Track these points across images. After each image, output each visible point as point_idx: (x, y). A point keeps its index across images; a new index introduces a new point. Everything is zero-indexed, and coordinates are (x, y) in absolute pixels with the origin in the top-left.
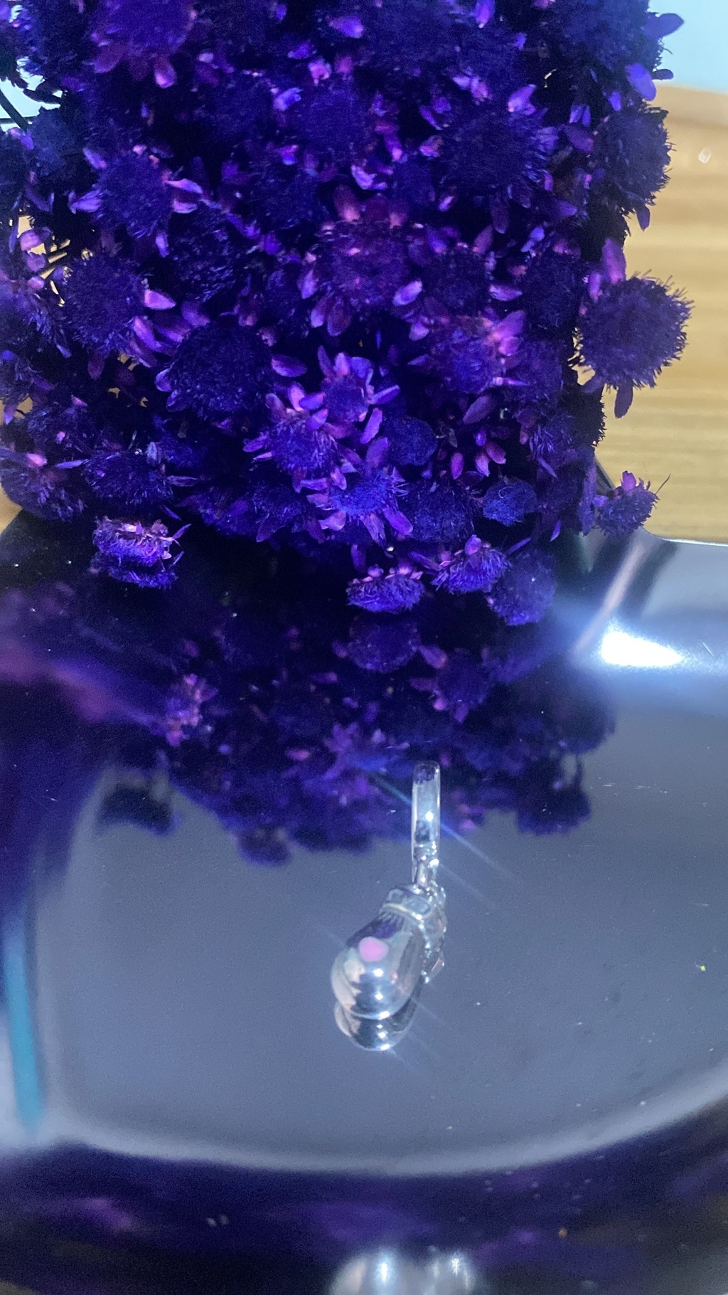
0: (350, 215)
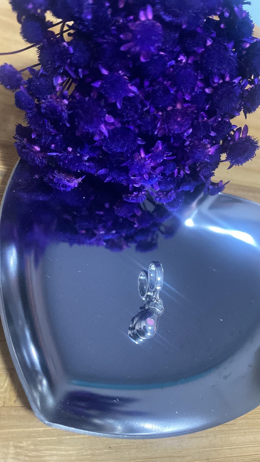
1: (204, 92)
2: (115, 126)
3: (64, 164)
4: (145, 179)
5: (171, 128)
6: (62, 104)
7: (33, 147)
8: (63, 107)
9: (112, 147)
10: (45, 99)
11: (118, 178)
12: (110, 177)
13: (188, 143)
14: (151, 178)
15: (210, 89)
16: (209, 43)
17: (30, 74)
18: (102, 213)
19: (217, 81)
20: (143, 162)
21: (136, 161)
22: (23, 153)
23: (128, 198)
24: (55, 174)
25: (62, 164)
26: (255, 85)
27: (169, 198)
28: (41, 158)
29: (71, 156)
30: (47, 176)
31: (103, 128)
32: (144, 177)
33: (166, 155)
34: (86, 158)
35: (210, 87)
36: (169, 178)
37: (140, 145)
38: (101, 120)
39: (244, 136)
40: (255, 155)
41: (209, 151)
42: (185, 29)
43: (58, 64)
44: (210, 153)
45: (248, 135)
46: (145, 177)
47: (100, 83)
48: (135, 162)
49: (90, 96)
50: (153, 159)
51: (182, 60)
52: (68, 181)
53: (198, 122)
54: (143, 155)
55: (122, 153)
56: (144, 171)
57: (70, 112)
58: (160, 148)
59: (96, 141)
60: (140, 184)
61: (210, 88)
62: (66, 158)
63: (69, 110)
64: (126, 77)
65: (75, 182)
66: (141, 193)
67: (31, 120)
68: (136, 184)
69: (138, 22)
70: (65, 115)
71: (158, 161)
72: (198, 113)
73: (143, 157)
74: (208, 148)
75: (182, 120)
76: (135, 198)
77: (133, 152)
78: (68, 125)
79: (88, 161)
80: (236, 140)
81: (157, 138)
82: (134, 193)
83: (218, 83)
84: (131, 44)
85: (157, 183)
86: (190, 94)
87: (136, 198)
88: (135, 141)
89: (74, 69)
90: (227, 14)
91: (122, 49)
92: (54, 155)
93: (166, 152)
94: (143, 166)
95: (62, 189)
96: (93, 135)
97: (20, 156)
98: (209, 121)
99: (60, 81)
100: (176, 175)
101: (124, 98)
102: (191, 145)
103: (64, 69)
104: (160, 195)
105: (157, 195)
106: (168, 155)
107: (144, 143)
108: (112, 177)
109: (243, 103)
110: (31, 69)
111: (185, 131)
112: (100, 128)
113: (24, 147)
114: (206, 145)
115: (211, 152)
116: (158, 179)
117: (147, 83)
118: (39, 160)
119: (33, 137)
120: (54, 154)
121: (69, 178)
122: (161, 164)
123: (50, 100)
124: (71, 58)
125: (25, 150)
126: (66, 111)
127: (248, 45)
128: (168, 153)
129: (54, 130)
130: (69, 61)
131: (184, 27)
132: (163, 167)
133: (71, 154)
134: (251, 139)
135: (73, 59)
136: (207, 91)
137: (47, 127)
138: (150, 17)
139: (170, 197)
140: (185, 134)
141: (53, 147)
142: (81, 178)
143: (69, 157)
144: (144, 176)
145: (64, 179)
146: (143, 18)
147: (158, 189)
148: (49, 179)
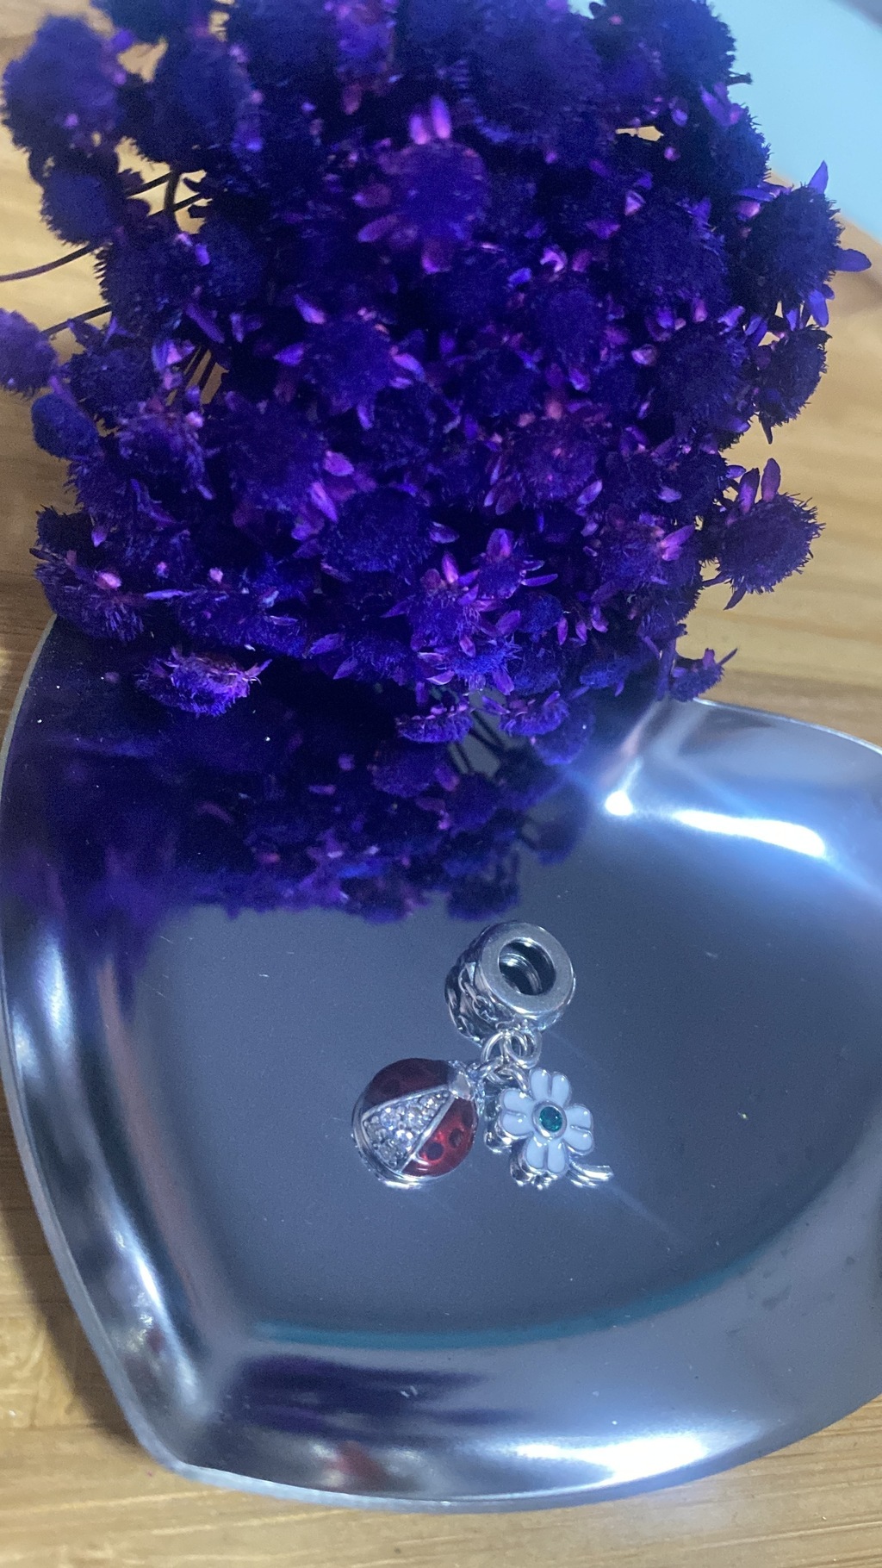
0: (554, 412)
1: (630, 360)
2: (357, 488)
3: (201, 622)
4: (463, 654)
5: (533, 482)
6: (186, 427)
7: (97, 578)
8: (189, 436)
9: (352, 554)
10: (130, 416)
11: (376, 660)
12: (351, 660)
13: (591, 528)
14: (482, 648)
15: (650, 351)
16: (633, 206)
17: (77, 341)
18: (330, 790)
19: (669, 324)
20: (454, 599)
21: (430, 595)
22: (65, 597)
23: (412, 728)
24: (173, 660)
25: (193, 624)
26: (790, 333)
27: (546, 718)
28: (125, 612)
29: (223, 595)
30: (147, 672)
31: (320, 495)
32: (461, 649)
33: (524, 572)
34: (269, 600)
35: (649, 345)
36: (542, 651)
37: (439, 544)
38: (313, 472)
39: (770, 495)
40: (808, 556)
41: (663, 551)
42: (554, 165)
43: (166, 301)
44: (665, 557)
45: (781, 492)
46: (464, 649)
47: (300, 352)
48: (429, 599)
49: (269, 395)
50: (485, 586)
51: (552, 264)
52: (217, 679)
53: (620, 458)
54: (452, 577)
55: (385, 574)
56: (460, 627)
57: (210, 453)
58: (506, 551)
59: (298, 543)
60: (450, 674)
61: (647, 348)
62: (207, 603)
63: (207, 446)
64: (380, 328)
65: (239, 682)
66: (455, 710)
67: (87, 487)
68: (437, 673)
69: (406, 152)
70: (196, 460)
71: (502, 592)
72: (616, 430)
73: (455, 582)
74: (658, 539)
75: (567, 454)
76: (436, 727)
77: (420, 571)
78: (207, 495)
79: (277, 609)
80: (746, 510)
81: (490, 522)
82: (434, 710)
83: (671, 330)
84: (392, 219)
85: (505, 667)
86: (586, 369)
87: (440, 725)
88: (424, 531)
89: (215, 314)
90: (680, 117)
91: (364, 236)
92: (166, 600)
93: (527, 562)
94: (455, 612)
95: (196, 708)
96: (288, 521)
97: (55, 607)
98: (653, 454)
99: (174, 357)
100: (564, 639)
101: (380, 394)
102: (602, 532)
103: (185, 318)
104: (517, 710)
105: (508, 712)
106: (534, 569)
107: (451, 540)
108: (359, 659)
109: (756, 391)
110: (79, 325)
111: (579, 491)
112: (309, 495)
113: (69, 578)
114: (649, 530)
115: (667, 551)
116: (507, 653)
117: (447, 345)
118: (118, 618)
119: (97, 543)
120: (167, 595)
121: (219, 669)
122: (512, 603)
123: (146, 417)
124: (203, 281)
125: (72, 588)
126: (199, 449)
127: (755, 210)
128: (532, 562)
129: (163, 515)
130: (198, 290)
131: (551, 157)
132: (519, 613)
133: (222, 590)
134: (793, 505)
135: (211, 283)
136: (639, 356)
137: (141, 507)
138: (444, 132)
139: (551, 715)
140: (582, 499)
141: (162, 570)
142: (259, 666)
143: (217, 599)
144: (461, 644)
145: (202, 675)
146: (422, 139)
147: (509, 689)
148: (153, 679)
